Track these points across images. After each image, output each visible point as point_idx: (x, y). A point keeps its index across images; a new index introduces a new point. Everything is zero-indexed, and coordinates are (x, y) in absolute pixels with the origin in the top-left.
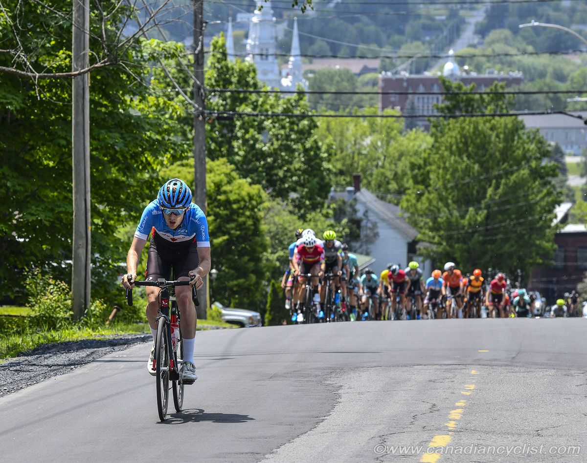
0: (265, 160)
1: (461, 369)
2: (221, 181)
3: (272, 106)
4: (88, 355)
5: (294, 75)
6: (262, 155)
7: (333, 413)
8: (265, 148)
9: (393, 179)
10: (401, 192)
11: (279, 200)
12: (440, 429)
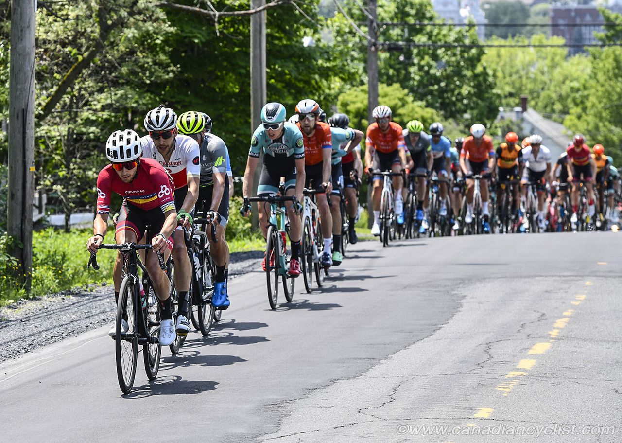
0: (438, 84)
1: (577, 280)
2: (396, 104)
3: (444, 36)
4: (250, 266)
5: (472, 6)
6: (437, 80)
7: (451, 322)
8: (438, 74)
9: (558, 100)
10: (565, 112)
11: (451, 120)
12: (543, 337)
